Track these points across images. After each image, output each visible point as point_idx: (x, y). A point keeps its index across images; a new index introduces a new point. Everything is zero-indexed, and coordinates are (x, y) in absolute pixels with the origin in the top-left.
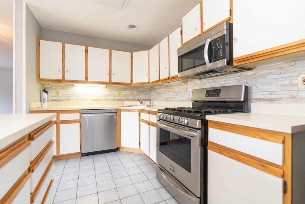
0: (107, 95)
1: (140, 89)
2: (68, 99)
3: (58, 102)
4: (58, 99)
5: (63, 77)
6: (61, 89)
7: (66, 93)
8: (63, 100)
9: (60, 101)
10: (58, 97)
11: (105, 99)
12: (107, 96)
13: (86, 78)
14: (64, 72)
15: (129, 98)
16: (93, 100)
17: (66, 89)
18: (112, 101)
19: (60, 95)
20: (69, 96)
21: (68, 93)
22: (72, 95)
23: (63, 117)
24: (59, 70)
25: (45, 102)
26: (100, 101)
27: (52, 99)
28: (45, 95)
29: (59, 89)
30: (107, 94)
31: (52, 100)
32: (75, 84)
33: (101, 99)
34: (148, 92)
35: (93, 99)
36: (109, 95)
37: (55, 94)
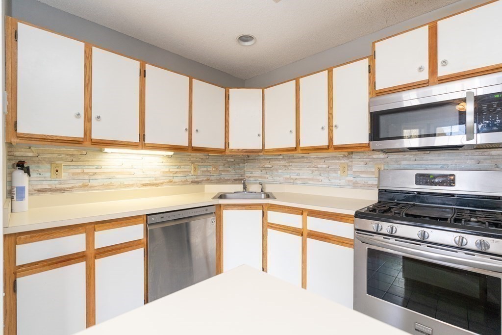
0: (172, 172)
1: (228, 160)
2: (85, 186)
3: (58, 196)
4: (59, 186)
5: (87, 131)
6: (66, 160)
7: (79, 171)
8: (70, 189)
9: (62, 191)
10: (56, 182)
11: (168, 182)
12: (171, 175)
13: (142, 137)
14: (88, 119)
15: (212, 178)
16: (144, 185)
17: (79, 160)
18: (181, 185)
19: (64, 175)
20: (87, 177)
21: (86, 171)
22: (95, 174)
23: (104, 238)
24: (78, 114)
25: (21, 197)
26: (159, 187)
27: (39, 187)
28: (21, 178)
29: (61, 159)
30: (171, 170)
31: (40, 191)
32: (106, 150)
33: (161, 181)
34: (241, 165)
35: (144, 182)
36: (176, 172)
37: (48, 175)
